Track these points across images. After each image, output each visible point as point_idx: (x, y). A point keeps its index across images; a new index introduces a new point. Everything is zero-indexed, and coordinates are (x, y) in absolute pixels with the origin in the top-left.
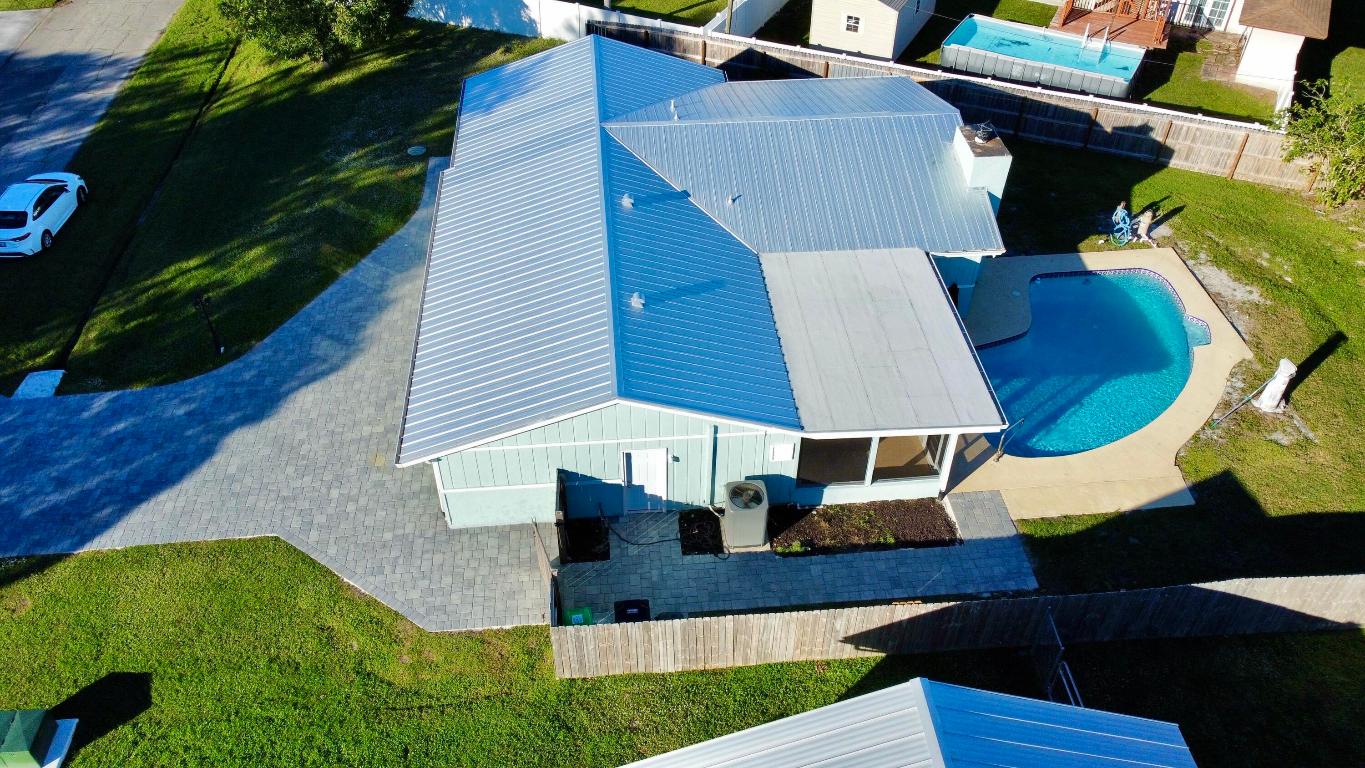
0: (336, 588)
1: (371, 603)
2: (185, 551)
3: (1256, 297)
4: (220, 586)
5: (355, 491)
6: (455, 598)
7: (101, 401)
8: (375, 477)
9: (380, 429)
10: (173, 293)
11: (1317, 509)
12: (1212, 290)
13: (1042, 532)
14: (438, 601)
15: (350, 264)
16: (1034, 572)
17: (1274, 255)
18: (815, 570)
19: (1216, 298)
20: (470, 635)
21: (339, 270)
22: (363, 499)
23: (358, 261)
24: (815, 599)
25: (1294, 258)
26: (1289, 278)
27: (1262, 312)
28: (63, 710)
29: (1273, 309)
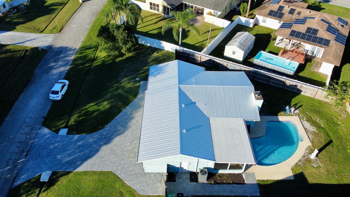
0: (124, 184)
1: (130, 187)
2: (94, 173)
3: (314, 130)
4: (101, 181)
5: (126, 162)
6: (146, 188)
8: (130, 159)
9: (131, 148)
10: (89, 111)
11: (319, 182)
12: (305, 127)
13: (262, 183)
14: (143, 188)
15: (125, 108)
16: (259, 192)
17: (320, 119)
18: (216, 187)
19: (305, 129)
21: (122, 109)
22: (128, 164)
23: (126, 107)
24: (216, 194)
25: (325, 120)
26: (323, 125)
27: (315, 134)
29: (318, 133)
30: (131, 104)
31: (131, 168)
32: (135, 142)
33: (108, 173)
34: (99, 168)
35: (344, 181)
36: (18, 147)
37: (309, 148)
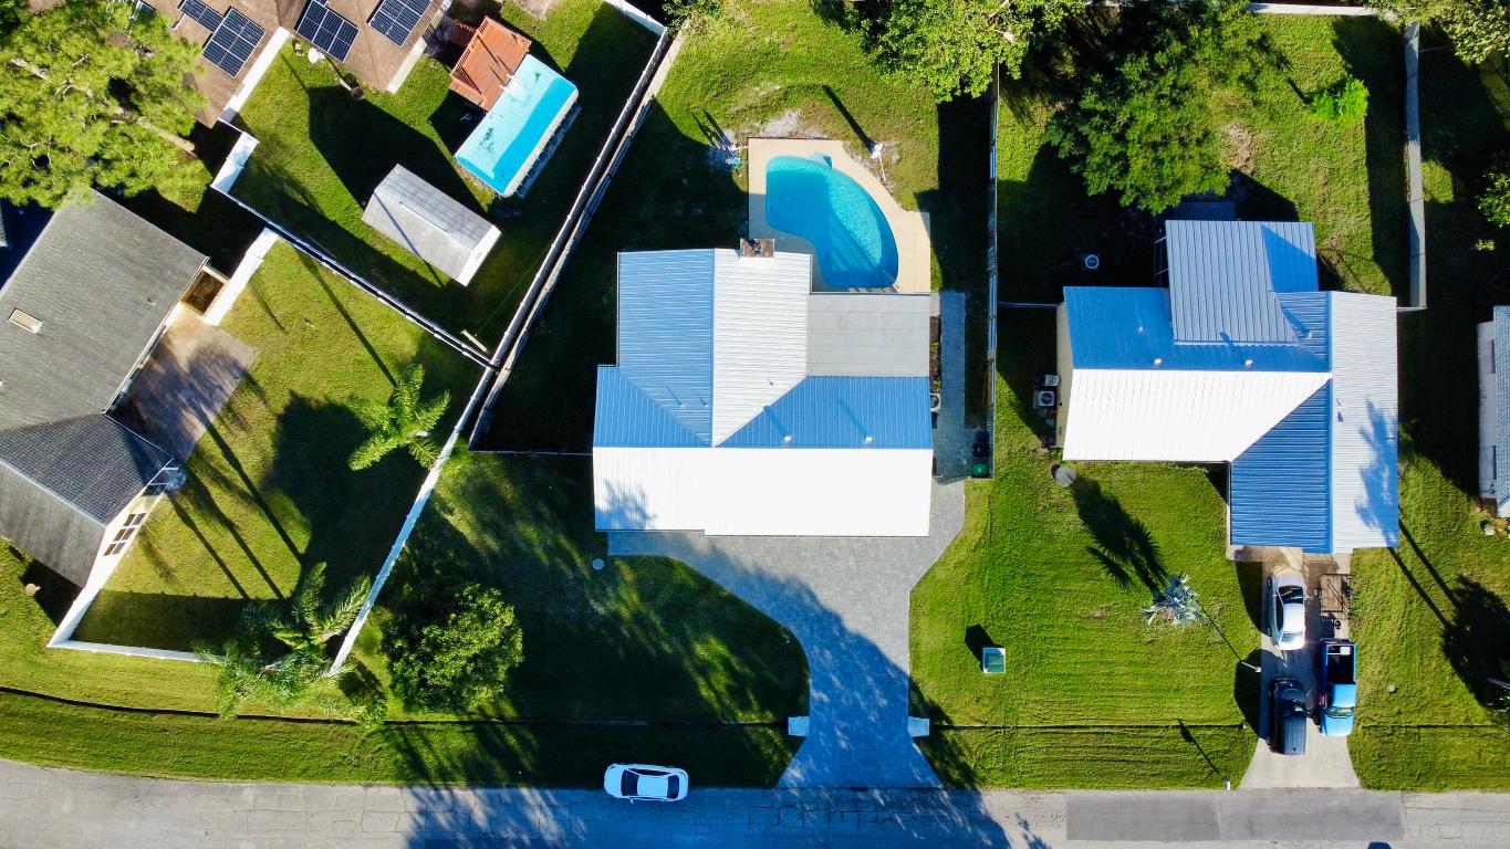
0: (941, 563)
3: (794, 115)
4: (932, 610)
5: (889, 563)
6: (949, 517)
7: (814, 694)
8: (881, 556)
9: (852, 558)
10: (729, 688)
11: (936, 165)
12: (786, 134)
13: (940, 282)
14: (950, 524)
15: (721, 588)
16: (958, 291)
17: (758, 85)
19: (791, 136)
20: (967, 511)
21: (725, 594)
23: (717, 585)
24: (963, 380)
25: (760, 75)
26: (778, 88)
27: (807, 118)
28: (979, 655)
29: (805, 111)
30: (704, 573)
31: (903, 551)
32: (836, 551)
33: (913, 599)
34: (903, 620)
35: (930, 110)
36: (842, 816)
37: (850, 150)
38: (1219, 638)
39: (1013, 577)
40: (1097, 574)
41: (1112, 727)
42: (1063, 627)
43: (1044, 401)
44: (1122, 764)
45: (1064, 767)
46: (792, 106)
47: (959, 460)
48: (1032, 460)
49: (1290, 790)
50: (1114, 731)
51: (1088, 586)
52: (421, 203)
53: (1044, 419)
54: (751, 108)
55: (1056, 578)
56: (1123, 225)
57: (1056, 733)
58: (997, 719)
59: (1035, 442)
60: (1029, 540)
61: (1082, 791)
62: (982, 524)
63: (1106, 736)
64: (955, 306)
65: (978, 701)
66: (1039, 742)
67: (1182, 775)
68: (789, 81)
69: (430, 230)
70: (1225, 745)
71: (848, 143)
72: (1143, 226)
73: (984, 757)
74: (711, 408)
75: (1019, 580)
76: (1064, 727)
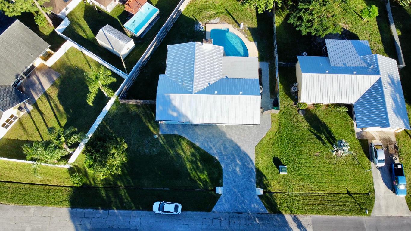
0: (265, 138)
1: (267, 134)
2: (257, 158)
3: (219, 19)
4: (262, 153)
5: (248, 138)
6: (266, 124)
8: (246, 136)
9: (236, 136)
12: (216, 23)
14: (267, 126)
16: (266, 62)
17: (209, 12)
19: (218, 23)
20: (272, 123)
22: (250, 137)
24: (269, 85)
25: (209, 9)
26: (214, 12)
27: (222, 19)
28: (278, 168)
29: (221, 18)
31: (253, 134)
32: (231, 134)
33: (256, 149)
34: (253, 156)
36: (234, 223)
37: (234, 27)
38: (357, 163)
39: (288, 143)
40: (315, 142)
41: (325, 193)
42: (305, 159)
43: (294, 90)
44: (330, 206)
45: (309, 207)
46: (218, 17)
47: (269, 108)
48: (292, 108)
49: (389, 217)
50: (326, 195)
51: (312, 145)
52: (113, 33)
53: (294, 96)
54: (206, 17)
55: (302, 143)
56: (313, 46)
57: (306, 195)
58: (286, 189)
59: (292, 103)
60: (292, 132)
61: (316, 215)
62: (277, 126)
63: (323, 196)
64: (266, 66)
65: (279, 183)
66: (301, 198)
67: (350, 210)
68: (217, 11)
69: (114, 39)
70: (364, 200)
71: (234, 25)
72: (318, 46)
73: (282, 203)
74: (193, 83)
75: (290, 144)
76: (308, 193)
